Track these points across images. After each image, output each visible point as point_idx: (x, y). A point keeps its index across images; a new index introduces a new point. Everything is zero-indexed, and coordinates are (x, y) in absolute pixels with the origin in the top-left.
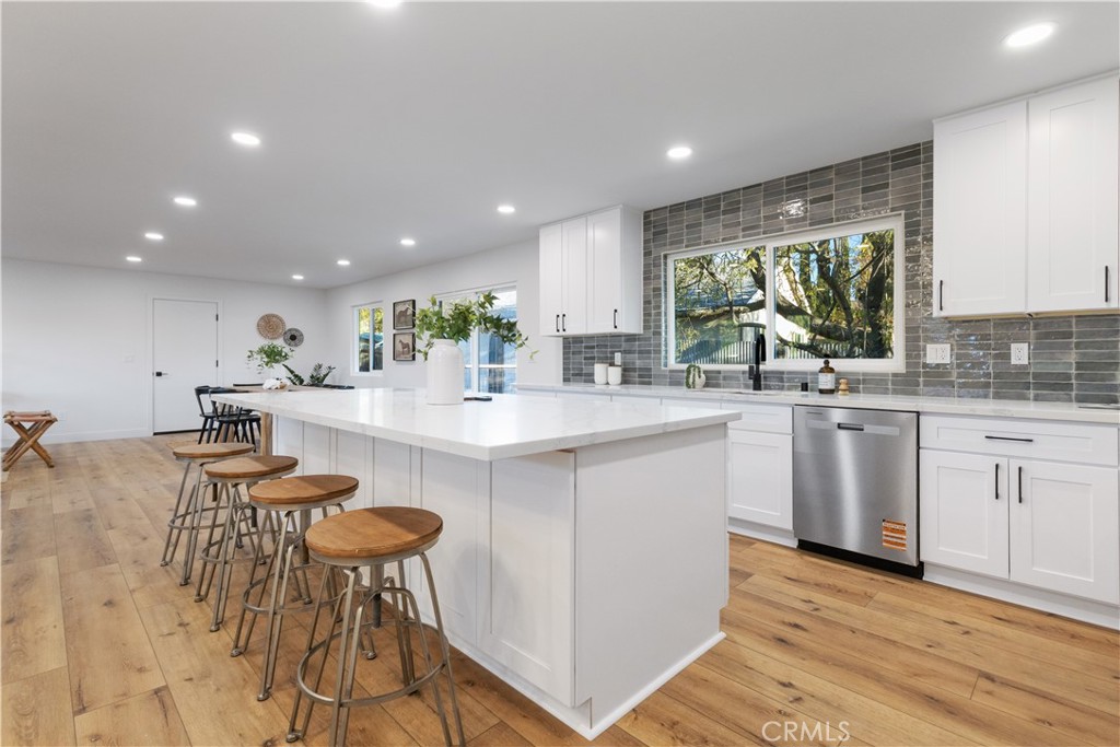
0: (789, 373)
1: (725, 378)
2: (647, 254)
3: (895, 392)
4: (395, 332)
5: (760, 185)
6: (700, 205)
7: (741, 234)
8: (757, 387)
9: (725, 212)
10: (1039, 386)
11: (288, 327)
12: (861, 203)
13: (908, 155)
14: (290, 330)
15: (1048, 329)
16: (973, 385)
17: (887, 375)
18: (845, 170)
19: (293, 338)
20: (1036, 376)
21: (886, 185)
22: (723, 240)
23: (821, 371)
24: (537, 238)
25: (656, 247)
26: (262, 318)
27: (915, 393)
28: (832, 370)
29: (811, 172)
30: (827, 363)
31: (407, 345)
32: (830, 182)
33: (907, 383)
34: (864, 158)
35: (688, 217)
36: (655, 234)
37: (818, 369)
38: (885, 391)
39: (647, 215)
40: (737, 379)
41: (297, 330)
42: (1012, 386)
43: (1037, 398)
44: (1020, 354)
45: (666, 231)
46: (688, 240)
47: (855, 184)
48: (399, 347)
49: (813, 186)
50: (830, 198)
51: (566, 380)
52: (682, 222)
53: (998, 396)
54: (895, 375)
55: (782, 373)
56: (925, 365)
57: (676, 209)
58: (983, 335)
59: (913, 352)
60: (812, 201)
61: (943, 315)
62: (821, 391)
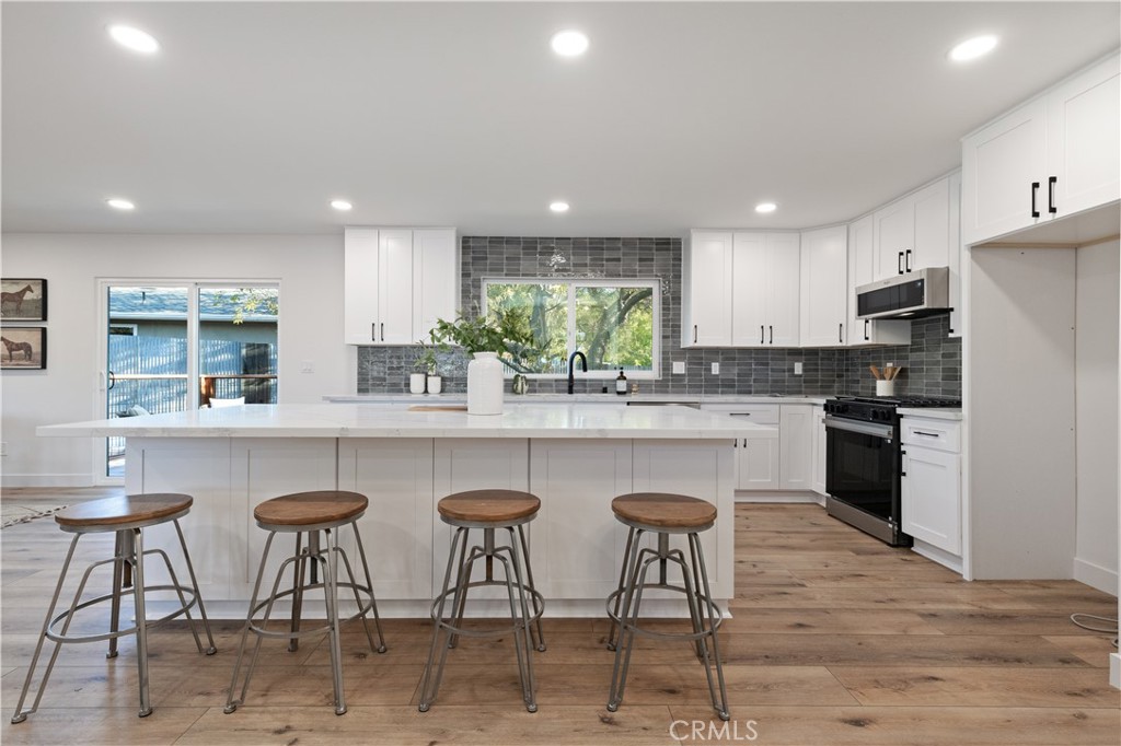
0: (590, 380)
1: (540, 385)
2: (465, 275)
3: (656, 392)
5: (569, 239)
6: (519, 243)
8: (571, 391)
9: (541, 254)
10: (723, 386)
12: (637, 267)
13: (664, 243)
15: (727, 355)
16: (695, 386)
17: (651, 381)
18: (629, 243)
20: (723, 380)
21: (652, 260)
23: (619, 379)
24: (343, 234)
25: (475, 270)
27: (667, 392)
28: (625, 378)
29: (607, 239)
30: (622, 373)
32: (619, 249)
33: (662, 386)
34: (640, 239)
35: (507, 251)
36: (474, 258)
37: (616, 377)
38: (651, 392)
39: (466, 240)
40: (551, 386)
42: (712, 386)
43: (723, 393)
44: (715, 368)
45: (486, 259)
46: (508, 270)
47: (635, 254)
49: (608, 249)
50: (619, 260)
51: (361, 390)
52: (502, 253)
53: (706, 392)
54: (656, 381)
55: (585, 380)
56: (672, 375)
57: (497, 241)
58: (700, 356)
59: (666, 367)
60: (608, 260)
61: (696, 345)
62: (619, 393)
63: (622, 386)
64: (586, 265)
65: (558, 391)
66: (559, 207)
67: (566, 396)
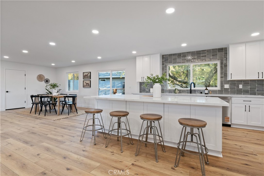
0: (197, 90)
1: (182, 91)
2: (163, 64)
3: (219, 93)
4: (83, 80)
5: (190, 52)
6: (176, 55)
7: (186, 62)
8: (191, 93)
9: (182, 57)
10: (244, 92)
11: (46, 78)
12: (212, 58)
13: (221, 50)
14: (46, 79)
15: (245, 82)
16: (233, 92)
17: (217, 90)
18: (209, 51)
19: (47, 81)
20: (243, 90)
21: (217, 55)
22: (182, 63)
23: (205, 90)
24: (136, 58)
25: (165, 63)
26: (38, 75)
27: (222, 94)
28: (207, 89)
29: (202, 51)
30: (206, 88)
31: (88, 84)
32: (206, 53)
33: (221, 92)
34: (212, 49)
35: (173, 57)
36: (165, 60)
37: (205, 89)
38: (217, 93)
39: (163, 56)
40: (185, 91)
41: (48, 79)
42: (239, 92)
43: (243, 94)
44: (241, 86)
45: (168, 60)
46: (173, 62)
47: (211, 54)
48: (85, 84)
49: (202, 53)
50: (206, 56)
51: (140, 92)
52: (172, 58)
53: (237, 94)
54: (218, 90)
55: (195, 90)
56: (224, 89)
57: (171, 55)
58: (235, 83)
59: (222, 86)
60: (202, 56)
61: (232, 79)
62: (205, 94)
63: (206, 92)
64: (195, 59)
65: (188, 93)
66: (184, 45)
67: (189, 94)
